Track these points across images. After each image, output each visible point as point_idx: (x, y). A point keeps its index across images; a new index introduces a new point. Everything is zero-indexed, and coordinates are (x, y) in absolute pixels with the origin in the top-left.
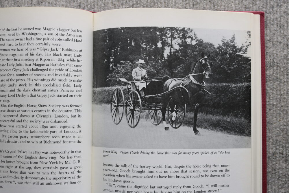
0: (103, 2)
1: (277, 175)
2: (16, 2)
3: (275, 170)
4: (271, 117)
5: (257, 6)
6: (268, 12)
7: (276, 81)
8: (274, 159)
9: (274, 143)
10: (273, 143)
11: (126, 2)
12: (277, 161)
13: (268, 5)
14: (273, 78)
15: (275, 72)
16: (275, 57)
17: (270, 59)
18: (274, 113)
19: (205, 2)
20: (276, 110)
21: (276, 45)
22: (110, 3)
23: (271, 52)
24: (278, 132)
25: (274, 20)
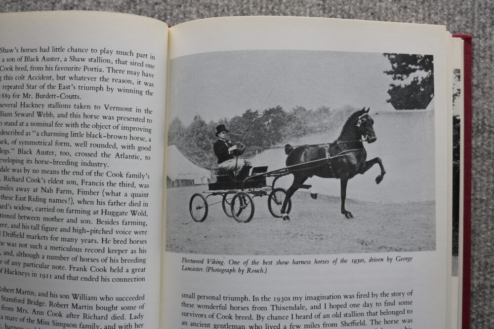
0: (182, 10)
1: (485, 326)
2: (25, 6)
3: (482, 316)
4: (477, 222)
5: (455, 24)
6: (475, 35)
7: (487, 158)
8: (481, 296)
9: (482, 268)
10: (479, 268)
11: (223, 11)
12: (486, 301)
13: (476, 23)
14: (481, 152)
15: (486, 143)
16: (486, 115)
17: (478, 120)
18: (483, 215)
19: (364, 14)
20: (485, 210)
21: (489, 94)
22: (194, 12)
23: (480, 106)
24: (489, 249)
25: (486, 50)
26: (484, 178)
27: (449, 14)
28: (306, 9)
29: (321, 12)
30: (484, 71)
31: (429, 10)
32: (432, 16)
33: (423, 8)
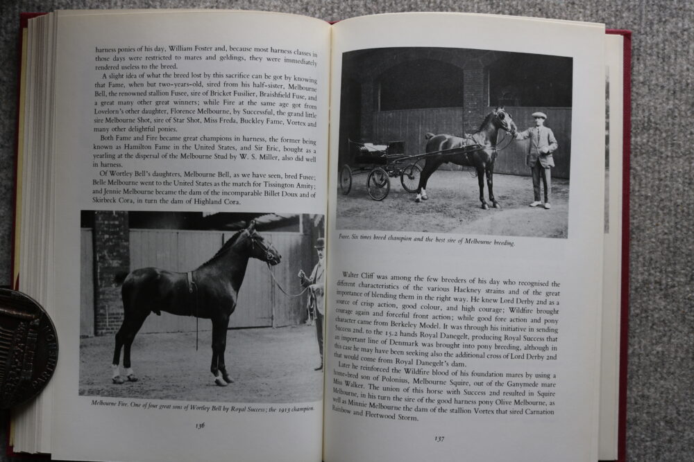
26: (649, 175)
27: (617, 11)
28: (474, 5)
29: (489, 7)
30: (651, 68)
31: (597, 6)
32: (600, 12)
33: (591, 5)
